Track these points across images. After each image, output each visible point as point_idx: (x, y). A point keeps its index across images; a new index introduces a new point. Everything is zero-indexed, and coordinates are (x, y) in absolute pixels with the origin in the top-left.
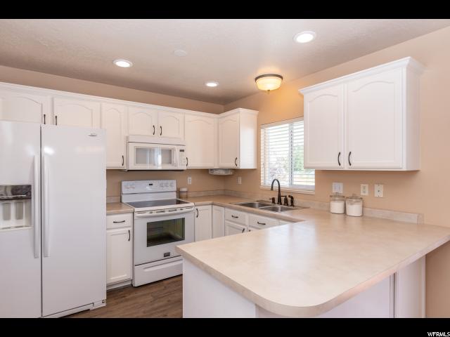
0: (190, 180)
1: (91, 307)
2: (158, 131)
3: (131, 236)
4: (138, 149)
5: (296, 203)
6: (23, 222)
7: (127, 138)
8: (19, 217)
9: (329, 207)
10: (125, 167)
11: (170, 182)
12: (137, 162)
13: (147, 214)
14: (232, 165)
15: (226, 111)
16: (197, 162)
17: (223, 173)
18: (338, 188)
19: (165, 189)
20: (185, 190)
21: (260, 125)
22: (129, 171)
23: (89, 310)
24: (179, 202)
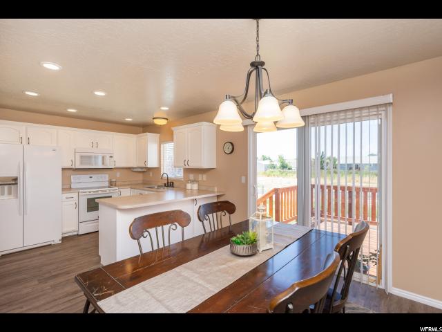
0: (118, 174)
1: (53, 243)
2: (95, 145)
3: (77, 206)
4: (82, 157)
5: (174, 186)
6: (12, 197)
7: (75, 150)
8: (10, 193)
9: (186, 186)
10: (73, 167)
11: (103, 175)
12: (81, 163)
13: (88, 193)
14: (143, 165)
15: (143, 132)
16: (121, 163)
17: (140, 170)
18: (192, 177)
19: (101, 180)
20: (114, 180)
21: (161, 142)
22: (76, 169)
23: (50, 245)
24: (109, 187)
